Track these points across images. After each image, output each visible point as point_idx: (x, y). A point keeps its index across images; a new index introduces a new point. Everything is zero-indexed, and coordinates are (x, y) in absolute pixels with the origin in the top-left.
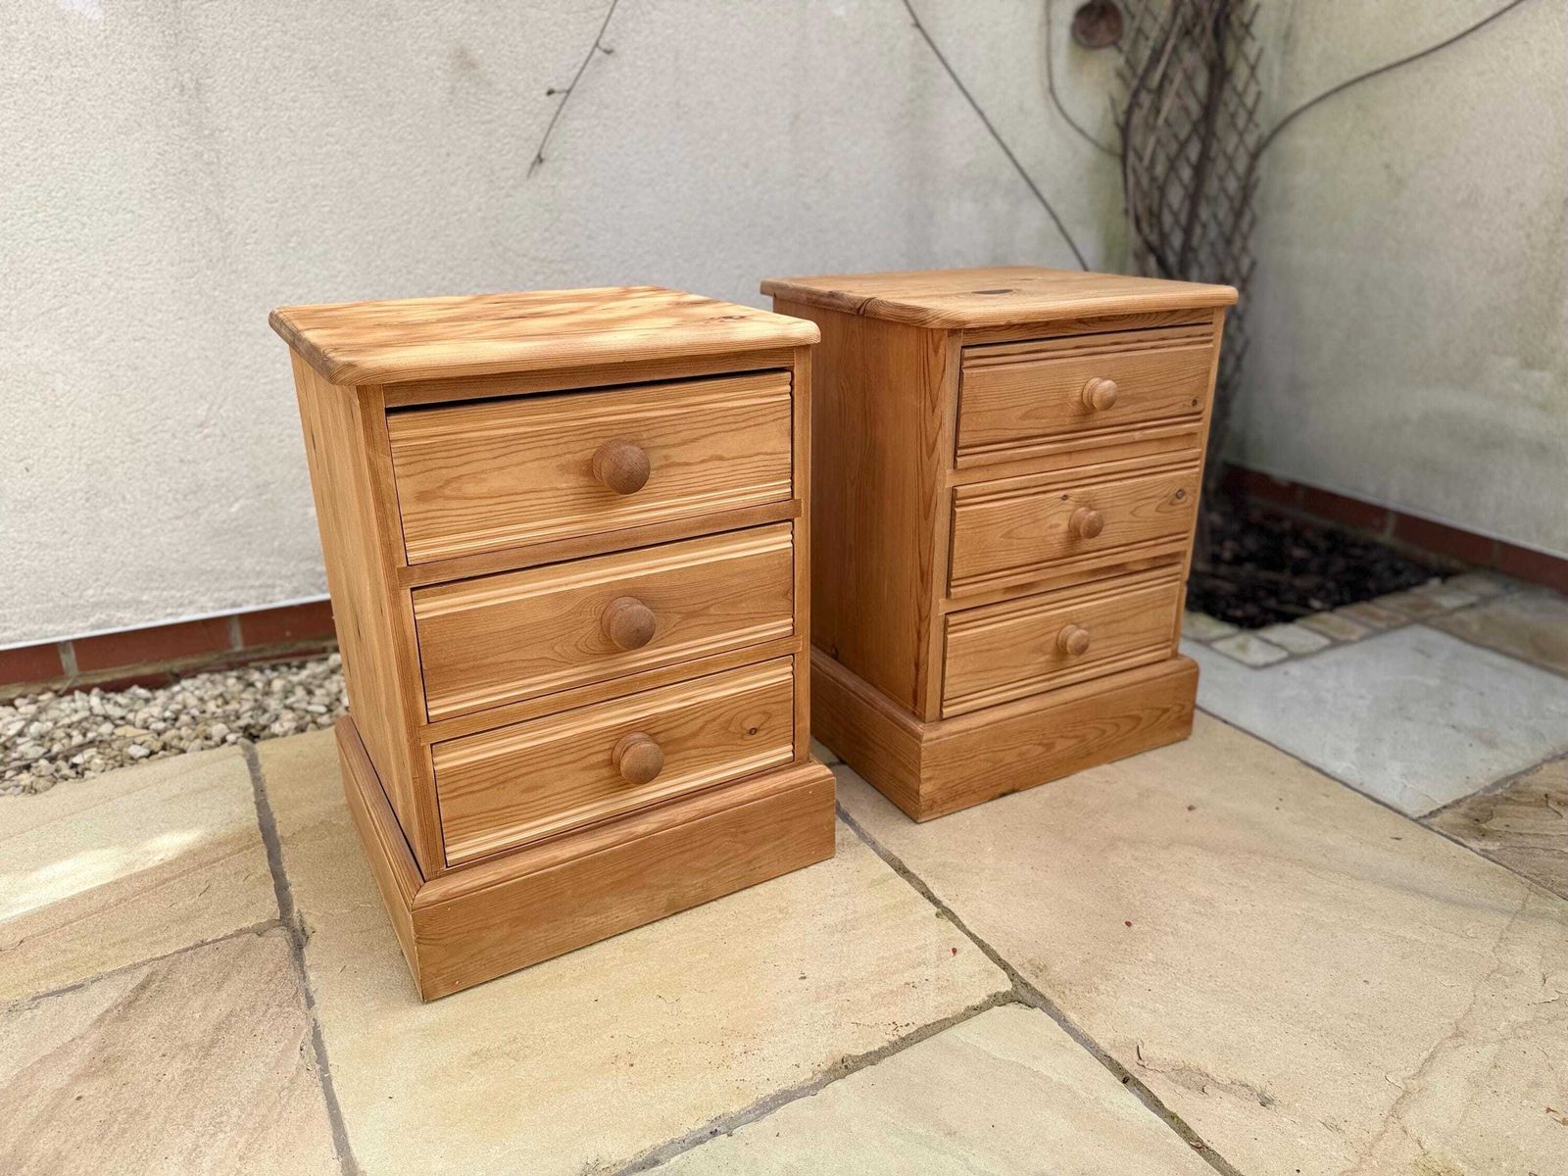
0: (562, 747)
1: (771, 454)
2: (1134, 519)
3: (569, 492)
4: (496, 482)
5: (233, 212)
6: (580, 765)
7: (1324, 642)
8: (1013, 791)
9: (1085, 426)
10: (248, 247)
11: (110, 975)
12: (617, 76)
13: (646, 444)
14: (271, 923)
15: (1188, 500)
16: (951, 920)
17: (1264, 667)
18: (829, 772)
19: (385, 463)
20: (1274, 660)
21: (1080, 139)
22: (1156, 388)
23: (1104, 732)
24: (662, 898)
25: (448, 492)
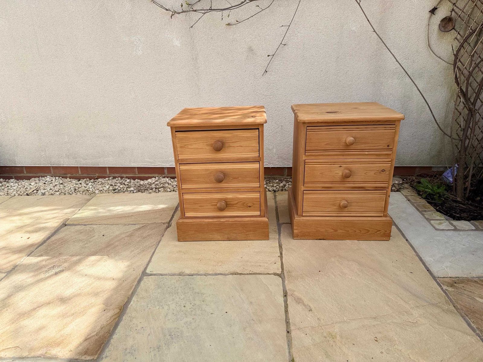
0: (207, 200)
1: (254, 147)
2: (366, 175)
3: (209, 149)
4: (194, 146)
5: (200, 84)
6: (211, 204)
8: (324, 239)
9: (348, 149)
10: (203, 92)
11: (140, 224)
12: (287, 50)
13: (225, 142)
14: (166, 223)
15: (387, 173)
16: (281, 258)
17: (440, 230)
18: (267, 220)
19: (175, 141)
20: (446, 229)
21: (440, 60)
22: (373, 141)
23: (355, 231)
24: (226, 236)
25: (186, 147)
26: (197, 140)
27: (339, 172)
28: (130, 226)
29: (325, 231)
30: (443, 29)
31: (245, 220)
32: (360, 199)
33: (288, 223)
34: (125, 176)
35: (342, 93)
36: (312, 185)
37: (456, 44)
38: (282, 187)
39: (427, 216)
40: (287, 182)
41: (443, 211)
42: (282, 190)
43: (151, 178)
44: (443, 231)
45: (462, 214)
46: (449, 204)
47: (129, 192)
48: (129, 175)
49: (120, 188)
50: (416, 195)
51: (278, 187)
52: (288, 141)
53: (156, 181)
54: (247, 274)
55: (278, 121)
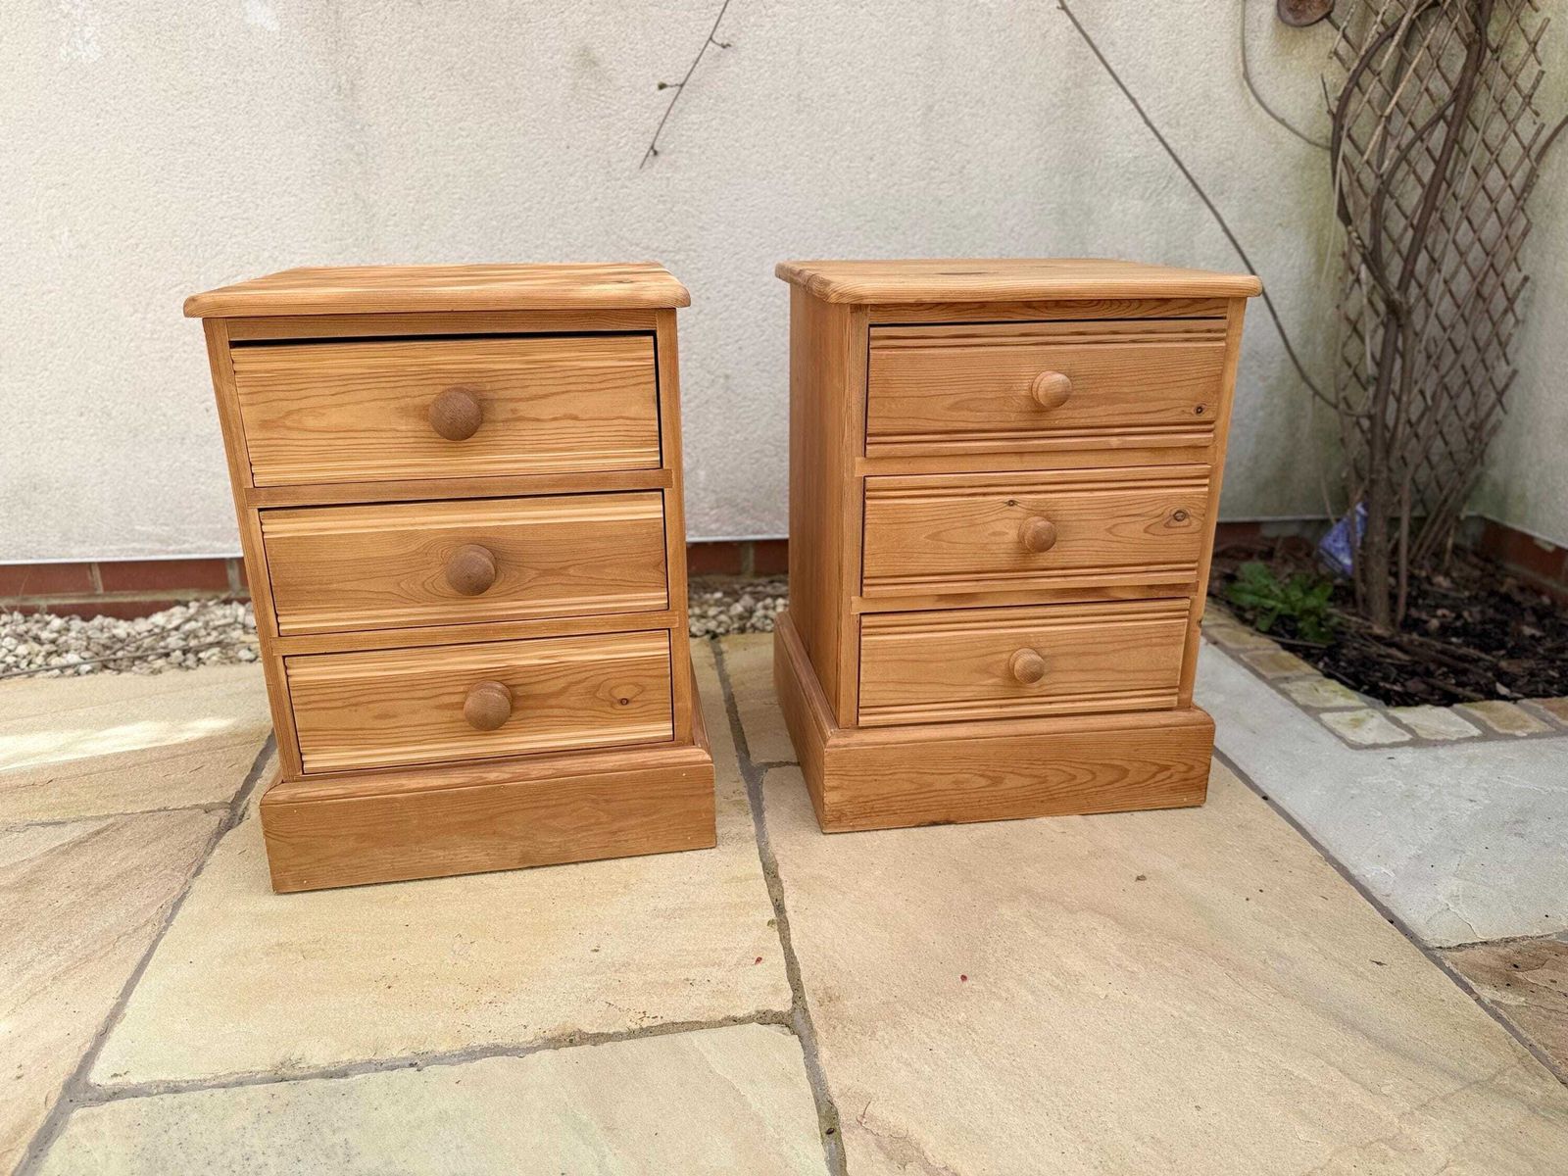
0: (412, 684)
1: (635, 419)
2: (1111, 537)
3: (410, 434)
4: (335, 418)
5: (376, 197)
6: (431, 702)
7: (1476, 732)
8: (948, 822)
10: (388, 229)
11: (87, 819)
12: (736, 70)
13: (490, 395)
14: (222, 805)
15: (1196, 524)
16: (780, 931)
17: (1367, 747)
18: (707, 757)
19: (230, 391)
20: (1387, 742)
21: (1283, 131)
22: (1139, 388)
23: (1074, 777)
24: (515, 849)
25: (288, 423)
26: (343, 389)
27: (1004, 528)
28: (32, 832)
29: (955, 787)
30: (1290, 17)
31: (603, 766)
32: (1091, 641)
33: (787, 763)
34: (43, 603)
35: (948, 247)
36: (894, 588)
37: (1338, 77)
38: (741, 617)
39: (1301, 699)
40: (758, 597)
41: (1345, 674)
42: (742, 630)
43: (164, 607)
44: (1378, 751)
45: (1409, 684)
46: (1355, 649)
47: (57, 672)
48: (64, 597)
49: (16, 656)
50: (1234, 622)
51: (723, 618)
52: (755, 436)
53: (188, 620)
54: (631, 1035)
55: (712, 358)
